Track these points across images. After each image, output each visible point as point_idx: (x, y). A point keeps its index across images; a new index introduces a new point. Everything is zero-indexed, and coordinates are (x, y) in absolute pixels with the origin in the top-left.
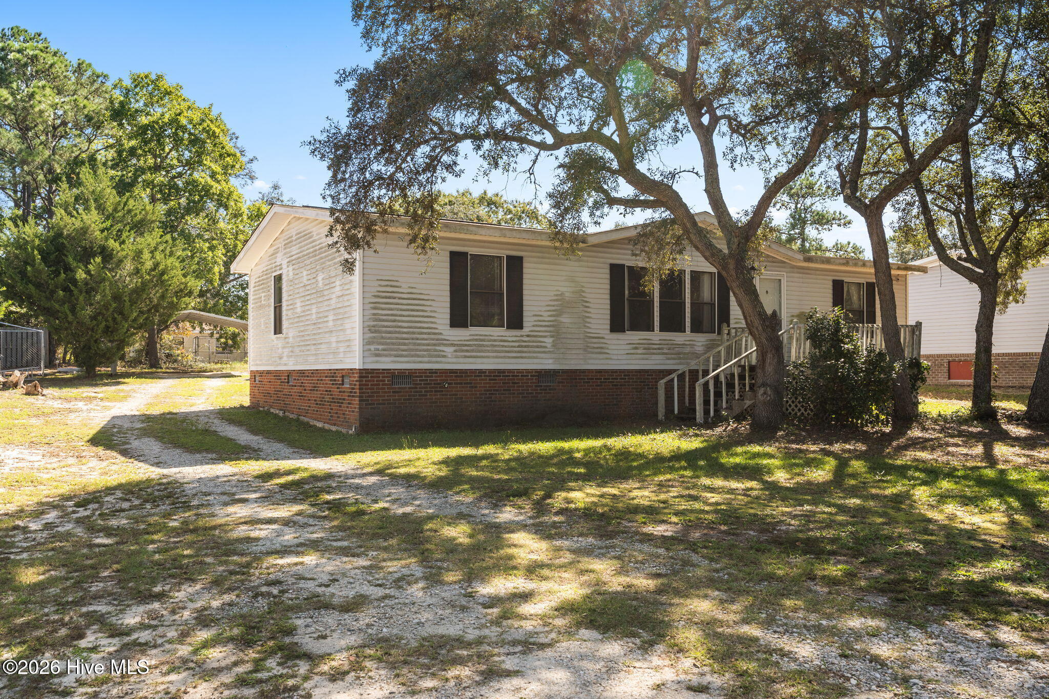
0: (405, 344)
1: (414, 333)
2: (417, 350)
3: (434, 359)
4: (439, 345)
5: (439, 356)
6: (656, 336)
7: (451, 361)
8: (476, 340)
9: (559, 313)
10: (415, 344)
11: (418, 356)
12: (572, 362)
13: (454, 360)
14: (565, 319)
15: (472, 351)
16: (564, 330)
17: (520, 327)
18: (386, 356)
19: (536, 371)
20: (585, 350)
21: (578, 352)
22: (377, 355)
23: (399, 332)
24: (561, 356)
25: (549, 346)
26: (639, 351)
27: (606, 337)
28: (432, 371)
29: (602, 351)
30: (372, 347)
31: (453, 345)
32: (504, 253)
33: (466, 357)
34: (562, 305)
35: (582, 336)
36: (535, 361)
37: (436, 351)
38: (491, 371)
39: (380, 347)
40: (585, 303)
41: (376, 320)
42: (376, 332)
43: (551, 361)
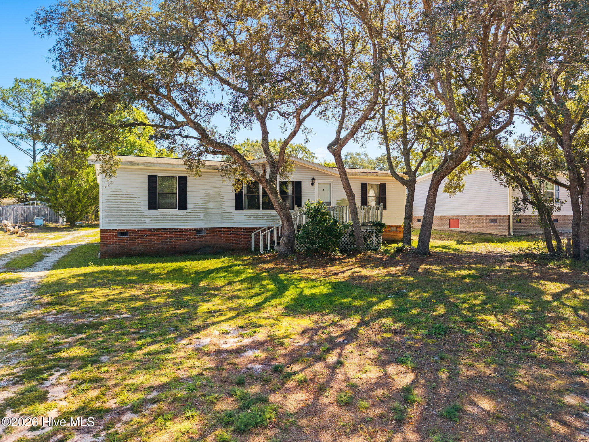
0: (124, 218)
1: (129, 213)
2: (130, 220)
3: (140, 224)
4: (142, 218)
5: (142, 223)
6: (261, 212)
7: (149, 225)
8: (162, 215)
9: (208, 202)
10: (129, 217)
11: (131, 223)
12: (215, 224)
13: (151, 224)
14: (211, 205)
15: (160, 220)
16: (210, 210)
17: (186, 208)
18: (114, 223)
19: (195, 229)
20: (221, 219)
21: (218, 219)
22: (109, 223)
23: (121, 212)
24: (209, 222)
25: (202, 217)
26: (251, 219)
27: (233, 212)
28: (138, 230)
29: (231, 219)
30: (107, 219)
31: (149, 217)
32: (177, 175)
33: (156, 223)
34: (209, 198)
35: (220, 212)
36: (194, 224)
37: (140, 220)
38: (170, 229)
39: (111, 219)
40: (222, 198)
41: (109, 207)
42: (109, 212)
43: (203, 224)
